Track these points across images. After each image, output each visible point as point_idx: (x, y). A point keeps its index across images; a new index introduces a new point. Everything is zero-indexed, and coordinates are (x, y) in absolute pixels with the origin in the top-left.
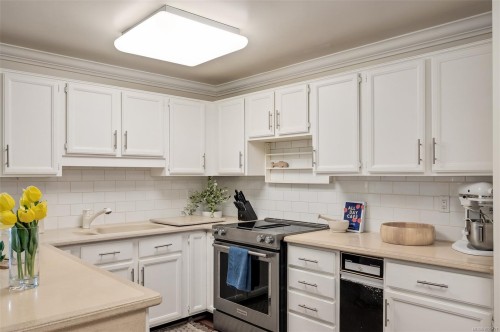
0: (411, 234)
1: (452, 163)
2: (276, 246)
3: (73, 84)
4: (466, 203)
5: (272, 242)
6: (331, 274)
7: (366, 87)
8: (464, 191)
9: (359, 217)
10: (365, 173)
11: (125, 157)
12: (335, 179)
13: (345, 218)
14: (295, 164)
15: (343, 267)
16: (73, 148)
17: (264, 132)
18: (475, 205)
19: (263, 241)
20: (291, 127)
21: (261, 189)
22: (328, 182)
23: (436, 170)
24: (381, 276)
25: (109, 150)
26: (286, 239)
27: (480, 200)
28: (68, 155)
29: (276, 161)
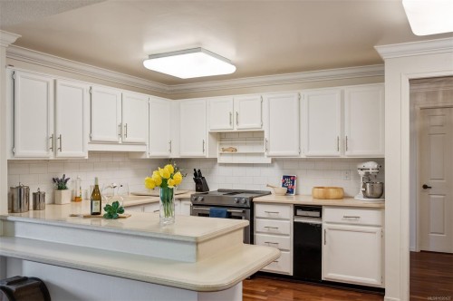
0: (332, 193)
1: (356, 151)
2: (248, 205)
3: (96, 88)
4: (362, 173)
5: (246, 202)
6: (288, 220)
7: (304, 102)
8: (361, 166)
9: (293, 185)
10: (303, 156)
11: (124, 143)
12: (275, 160)
13: (283, 186)
14: (241, 149)
15: (295, 214)
16: (95, 137)
17: (224, 126)
18: (367, 174)
19: (238, 202)
20: (247, 124)
21: (213, 168)
22: (270, 162)
23: (347, 154)
24: (321, 216)
25: (115, 138)
26: (255, 200)
27: (371, 171)
28: (92, 142)
29: (226, 147)
